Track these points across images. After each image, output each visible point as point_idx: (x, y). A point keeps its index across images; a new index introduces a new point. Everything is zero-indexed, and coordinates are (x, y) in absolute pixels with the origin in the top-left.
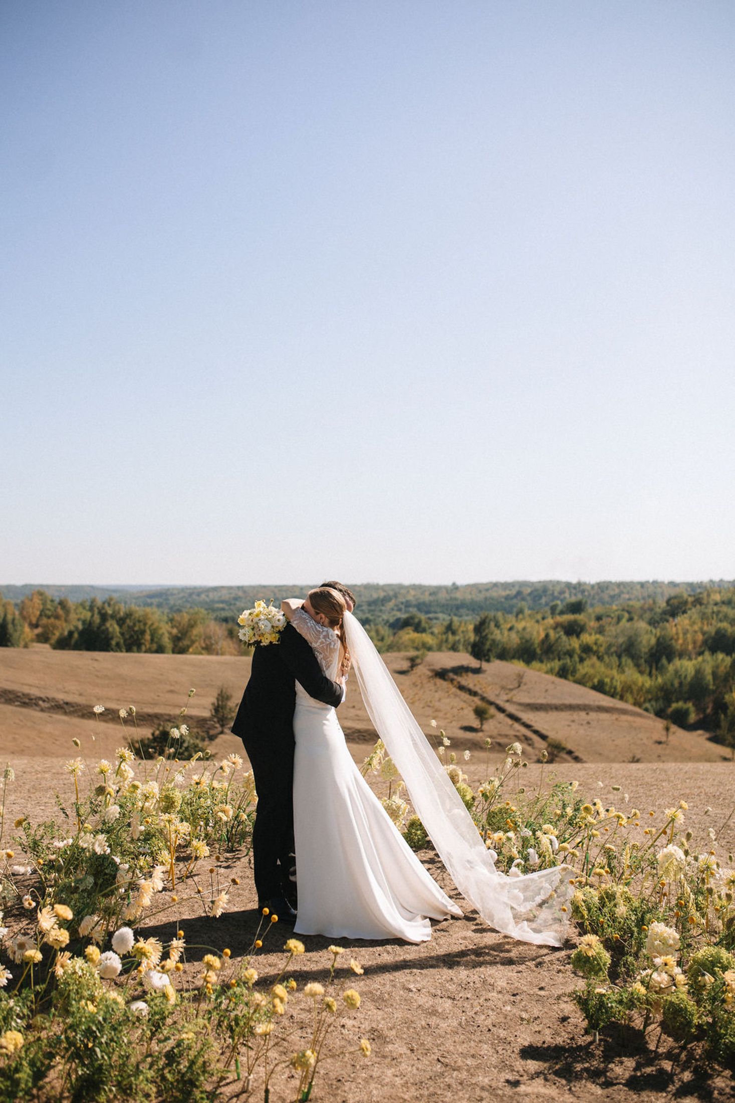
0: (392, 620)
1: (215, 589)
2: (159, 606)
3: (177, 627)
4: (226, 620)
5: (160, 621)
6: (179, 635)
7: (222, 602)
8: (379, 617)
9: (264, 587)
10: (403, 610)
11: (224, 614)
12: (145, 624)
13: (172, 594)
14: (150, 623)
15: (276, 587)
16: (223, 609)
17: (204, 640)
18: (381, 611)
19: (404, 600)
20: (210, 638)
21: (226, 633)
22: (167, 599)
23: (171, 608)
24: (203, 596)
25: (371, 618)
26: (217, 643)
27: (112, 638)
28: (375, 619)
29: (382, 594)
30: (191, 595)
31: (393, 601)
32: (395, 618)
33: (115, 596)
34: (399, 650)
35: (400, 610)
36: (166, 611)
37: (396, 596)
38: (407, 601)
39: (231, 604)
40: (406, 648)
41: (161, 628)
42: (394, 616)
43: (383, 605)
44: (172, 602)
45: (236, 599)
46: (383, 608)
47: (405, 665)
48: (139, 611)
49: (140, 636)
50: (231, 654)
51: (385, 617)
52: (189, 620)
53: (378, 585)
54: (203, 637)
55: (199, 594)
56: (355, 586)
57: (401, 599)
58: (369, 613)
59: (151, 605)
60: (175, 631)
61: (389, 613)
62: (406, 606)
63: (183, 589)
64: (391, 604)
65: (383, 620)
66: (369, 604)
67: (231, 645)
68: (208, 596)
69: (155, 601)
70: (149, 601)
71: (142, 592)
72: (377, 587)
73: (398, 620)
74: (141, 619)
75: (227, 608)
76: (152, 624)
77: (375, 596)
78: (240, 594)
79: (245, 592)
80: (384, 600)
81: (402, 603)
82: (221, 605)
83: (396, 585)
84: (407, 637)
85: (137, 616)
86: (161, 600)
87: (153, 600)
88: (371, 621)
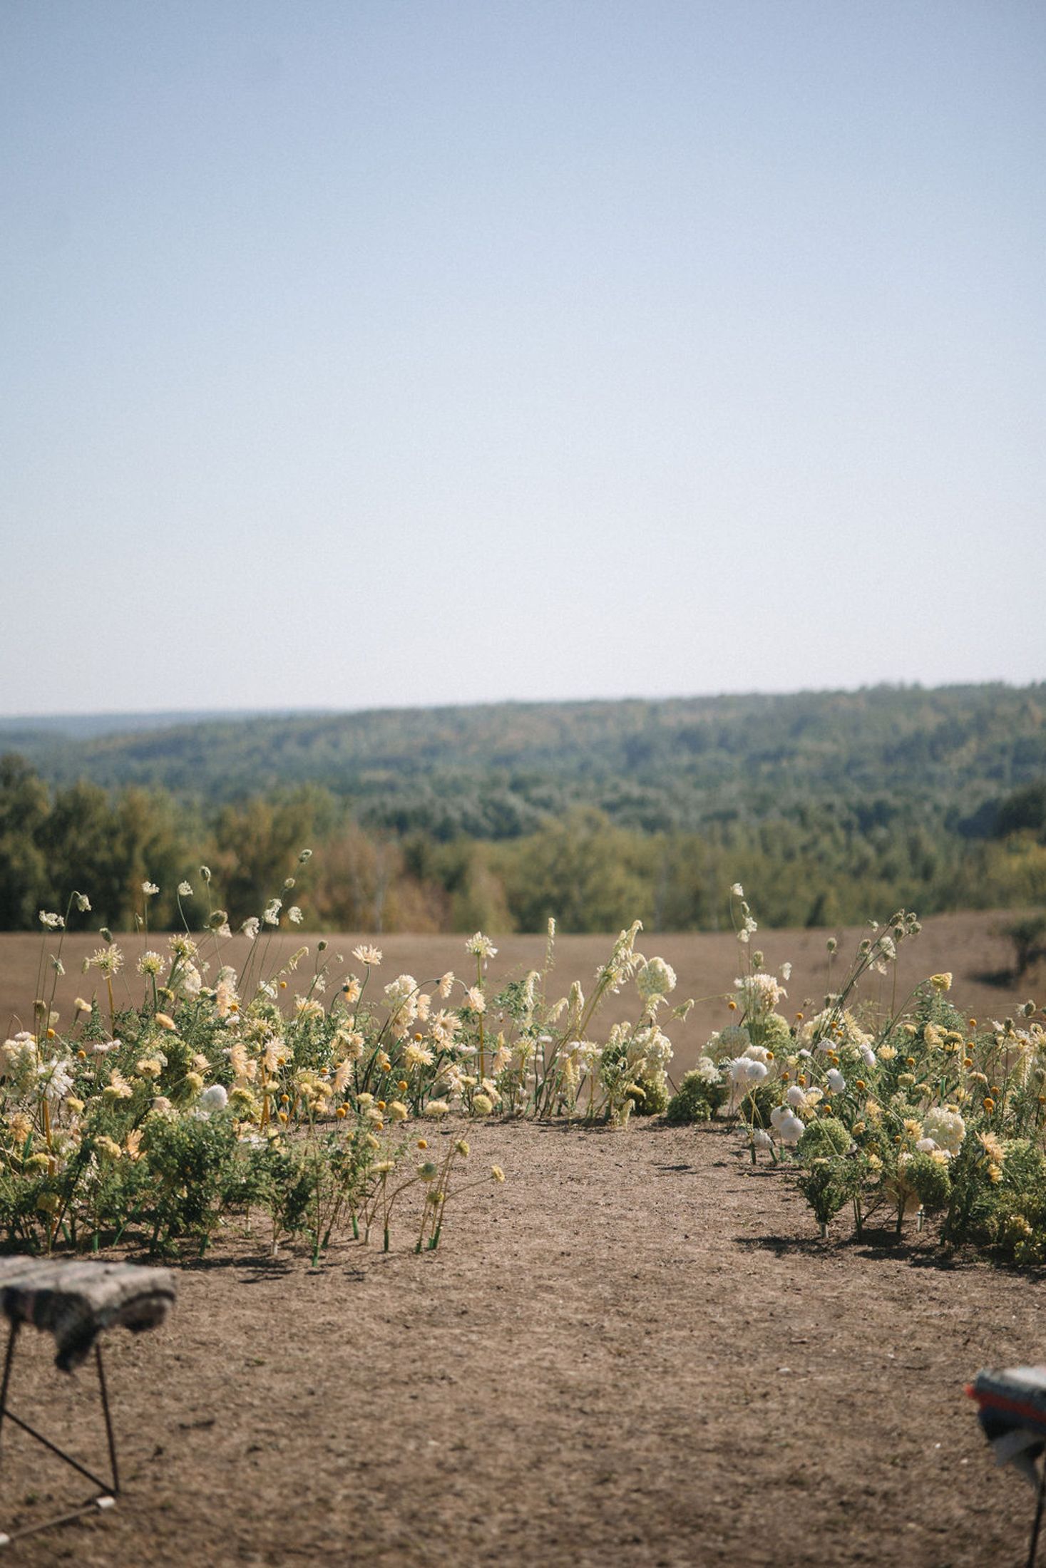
0: (968, 810)
1: (363, 720)
2: (174, 781)
3: (239, 850)
4: (400, 822)
5: (179, 830)
6: (246, 873)
7: (387, 763)
8: (925, 797)
9: (527, 708)
10: (1008, 774)
11: (395, 802)
12: (131, 842)
13: (214, 742)
14: (145, 836)
15: (568, 706)
16: (391, 787)
17: (329, 888)
18: (930, 778)
19: (1008, 739)
20: (345, 880)
21: (398, 863)
22: (199, 760)
23: (214, 789)
24: (320, 747)
25: (894, 801)
26: (371, 899)
27: (22, 891)
28: (908, 809)
29: (931, 721)
30: (278, 742)
31: (972, 744)
32: (978, 803)
33: (25, 751)
34: (980, 905)
35: (996, 774)
36: (198, 799)
37: (981, 725)
38: (1020, 744)
39: (414, 770)
40: (1005, 897)
41: (182, 853)
42: (976, 794)
43: (936, 758)
44: (214, 769)
45: (432, 751)
46: (937, 769)
47: (1002, 956)
48: (110, 803)
49: (116, 884)
50: (418, 929)
51: (945, 798)
52: (277, 823)
53: (917, 687)
54: (323, 879)
55: (306, 740)
56: (840, 694)
57: (1001, 736)
58: (888, 785)
59: (145, 779)
60: (230, 861)
61: (960, 786)
62: (1017, 760)
63: (252, 725)
64: (966, 753)
65: (937, 809)
66: (889, 756)
67: (419, 904)
68: (335, 745)
69: (160, 765)
70: (136, 766)
71: (110, 737)
72: (912, 698)
73: (988, 808)
74: (116, 822)
75: (402, 781)
76: (155, 841)
77: (907, 726)
78: (447, 733)
79: (461, 727)
80: (950, 737)
81: (1003, 751)
82: (382, 775)
83: (983, 688)
84: (1015, 863)
85: (100, 814)
86: (178, 763)
87: (150, 764)
88: (893, 812)
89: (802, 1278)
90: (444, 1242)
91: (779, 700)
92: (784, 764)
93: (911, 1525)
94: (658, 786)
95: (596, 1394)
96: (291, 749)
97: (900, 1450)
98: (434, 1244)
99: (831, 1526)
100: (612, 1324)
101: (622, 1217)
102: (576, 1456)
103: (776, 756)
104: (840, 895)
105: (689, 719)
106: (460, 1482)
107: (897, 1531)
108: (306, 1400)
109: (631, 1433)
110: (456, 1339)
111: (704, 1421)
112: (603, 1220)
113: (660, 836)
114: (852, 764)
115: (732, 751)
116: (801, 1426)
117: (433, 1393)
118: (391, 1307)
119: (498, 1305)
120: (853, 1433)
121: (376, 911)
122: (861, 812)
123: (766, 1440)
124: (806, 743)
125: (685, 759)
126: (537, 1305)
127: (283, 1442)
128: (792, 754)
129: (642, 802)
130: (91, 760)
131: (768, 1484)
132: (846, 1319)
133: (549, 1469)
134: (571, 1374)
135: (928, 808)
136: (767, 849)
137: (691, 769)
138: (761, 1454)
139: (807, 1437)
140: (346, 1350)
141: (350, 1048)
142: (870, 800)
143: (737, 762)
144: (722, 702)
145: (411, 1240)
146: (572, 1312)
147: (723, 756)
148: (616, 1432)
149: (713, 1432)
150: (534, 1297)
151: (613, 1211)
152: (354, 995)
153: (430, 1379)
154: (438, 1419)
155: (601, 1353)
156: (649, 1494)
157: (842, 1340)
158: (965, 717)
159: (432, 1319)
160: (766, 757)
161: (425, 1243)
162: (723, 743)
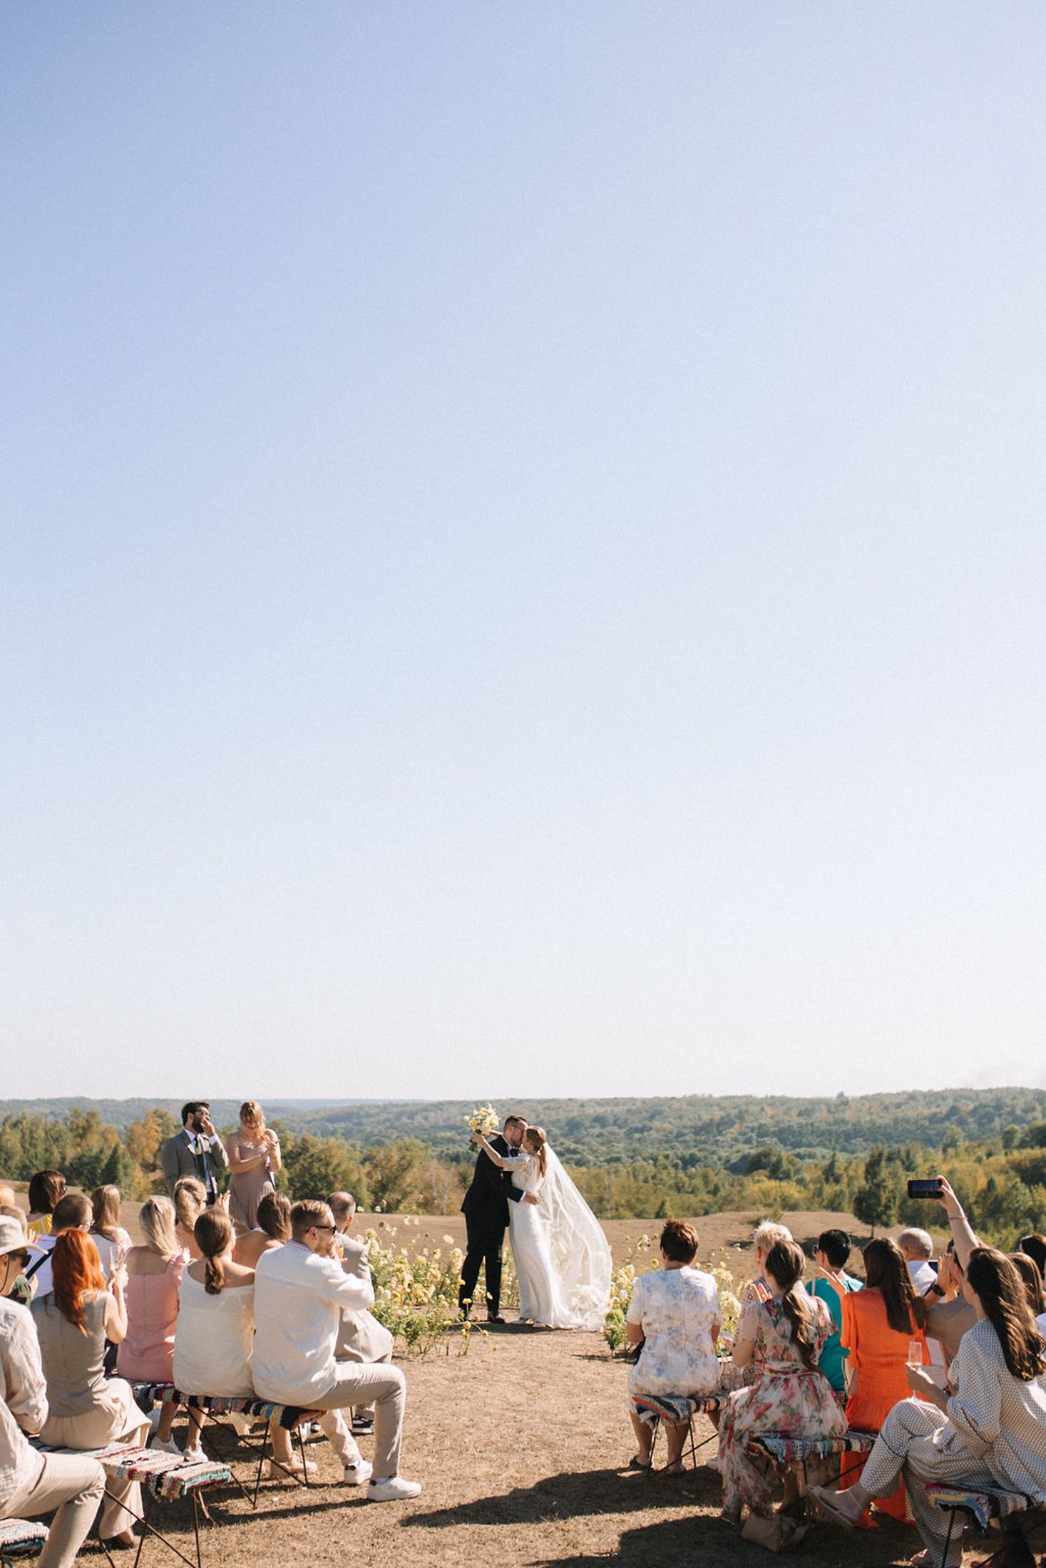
0: (735, 1159)
1: (439, 1106)
2: (348, 1134)
3: (380, 1170)
4: (455, 1159)
5: (351, 1159)
6: (384, 1183)
7: (451, 1128)
8: (714, 1153)
10: (754, 1141)
11: (453, 1148)
12: (328, 1164)
13: (368, 1116)
14: (334, 1162)
16: (452, 1140)
17: (422, 1191)
18: (716, 1143)
19: (756, 1124)
20: (431, 1187)
22: (359, 1124)
23: (367, 1139)
24: (419, 1118)
25: (699, 1154)
26: (441, 1197)
28: (705, 1158)
29: (718, 1114)
30: (399, 1115)
31: (737, 1126)
32: (740, 1155)
34: (739, 1208)
35: (748, 1141)
36: (359, 1143)
37: (742, 1117)
38: (761, 1126)
40: (749, 1204)
41: (354, 1171)
42: (739, 1151)
43: (720, 1133)
44: (368, 1129)
46: (720, 1138)
48: (317, 1143)
51: (724, 1153)
52: (400, 1159)
54: (420, 1186)
55: (412, 1116)
57: (751, 1122)
58: (696, 1146)
59: (333, 1133)
60: (377, 1175)
61: (731, 1147)
62: (759, 1135)
64: (734, 1131)
65: (720, 1158)
66: (697, 1131)
68: (426, 1118)
69: (341, 1126)
70: (330, 1126)
71: (317, 1112)
72: (709, 1102)
73: (745, 1158)
74: (321, 1155)
75: (457, 1138)
76: (339, 1165)
77: (706, 1117)
80: (725, 1123)
81: (752, 1130)
82: (449, 1134)
84: (755, 1188)
85: (312, 1151)
86: (349, 1125)
87: (336, 1125)
88: (699, 1160)
89: (601, 1370)
90: (469, 1353)
91: (644, 1101)
92: (645, 1133)
93: (622, 1448)
94: (583, 1144)
95: (519, 1405)
96: (405, 1119)
97: (623, 1425)
98: (465, 1354)
99: (595, 1447)
100: (529, 1383)
101: (537, 1346)
102: (511, 1424)
103: (641, 1130)
104: (671, 1201)
105: (600, 1110)
106: (472, 1430)
107: (616, 1449)
108: (418, 1404)
109: (531, 1418)
110: (472, 1386)
111: (556, 1415)
112: (529, 1347)
113: (584, 1169)
114: (679, 1135)
115: (620, 1127)
116: (590, 1417)
117: (464, 1403)
118: (449, 1375)
119: (488, 1376)
120: (609, 1420)
121: (444, 1203)
122: (682, 1159)
123: (577, 1421)
124: (656, 1124)
125: (597, 1130)
126: (502, 1376)
127: (411, 1416)
128: (651, 1129)
129: (574, 1152)
130: (308, 1122)
131: (577, 1434)
132: (615, 1384)
133: (501, 1428)
134: (512, 1399)
135: (715, 1157)
136: (635, 1177)
137: (600, 1135)
138: (574, 1425)
139: (591, 1420)
140: (432, 1389)
141: (435, 1277)
142: (687, 1153)
143: (622, 1132)
144: (615, 1102)
145: (456, 1352)
146: (513, 1378)
147: (616, 1129)
148: (525, 1417)
149: (560, 1418)
150: (500, 1373)
151: (534, 1344)
152: (437, 1256)
153: (462, 1399)
154: (465, 1411)
155: (524, 1393)
156: (534, 1436)
157: (611, 1391)
158: (734, 1112)
159: (464, 1380)
160: (637, 1130)
161: (462, 1353)
162: (615, 1123)
